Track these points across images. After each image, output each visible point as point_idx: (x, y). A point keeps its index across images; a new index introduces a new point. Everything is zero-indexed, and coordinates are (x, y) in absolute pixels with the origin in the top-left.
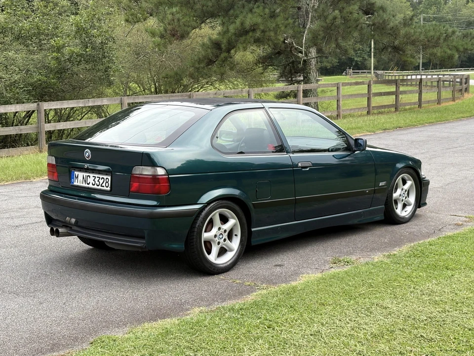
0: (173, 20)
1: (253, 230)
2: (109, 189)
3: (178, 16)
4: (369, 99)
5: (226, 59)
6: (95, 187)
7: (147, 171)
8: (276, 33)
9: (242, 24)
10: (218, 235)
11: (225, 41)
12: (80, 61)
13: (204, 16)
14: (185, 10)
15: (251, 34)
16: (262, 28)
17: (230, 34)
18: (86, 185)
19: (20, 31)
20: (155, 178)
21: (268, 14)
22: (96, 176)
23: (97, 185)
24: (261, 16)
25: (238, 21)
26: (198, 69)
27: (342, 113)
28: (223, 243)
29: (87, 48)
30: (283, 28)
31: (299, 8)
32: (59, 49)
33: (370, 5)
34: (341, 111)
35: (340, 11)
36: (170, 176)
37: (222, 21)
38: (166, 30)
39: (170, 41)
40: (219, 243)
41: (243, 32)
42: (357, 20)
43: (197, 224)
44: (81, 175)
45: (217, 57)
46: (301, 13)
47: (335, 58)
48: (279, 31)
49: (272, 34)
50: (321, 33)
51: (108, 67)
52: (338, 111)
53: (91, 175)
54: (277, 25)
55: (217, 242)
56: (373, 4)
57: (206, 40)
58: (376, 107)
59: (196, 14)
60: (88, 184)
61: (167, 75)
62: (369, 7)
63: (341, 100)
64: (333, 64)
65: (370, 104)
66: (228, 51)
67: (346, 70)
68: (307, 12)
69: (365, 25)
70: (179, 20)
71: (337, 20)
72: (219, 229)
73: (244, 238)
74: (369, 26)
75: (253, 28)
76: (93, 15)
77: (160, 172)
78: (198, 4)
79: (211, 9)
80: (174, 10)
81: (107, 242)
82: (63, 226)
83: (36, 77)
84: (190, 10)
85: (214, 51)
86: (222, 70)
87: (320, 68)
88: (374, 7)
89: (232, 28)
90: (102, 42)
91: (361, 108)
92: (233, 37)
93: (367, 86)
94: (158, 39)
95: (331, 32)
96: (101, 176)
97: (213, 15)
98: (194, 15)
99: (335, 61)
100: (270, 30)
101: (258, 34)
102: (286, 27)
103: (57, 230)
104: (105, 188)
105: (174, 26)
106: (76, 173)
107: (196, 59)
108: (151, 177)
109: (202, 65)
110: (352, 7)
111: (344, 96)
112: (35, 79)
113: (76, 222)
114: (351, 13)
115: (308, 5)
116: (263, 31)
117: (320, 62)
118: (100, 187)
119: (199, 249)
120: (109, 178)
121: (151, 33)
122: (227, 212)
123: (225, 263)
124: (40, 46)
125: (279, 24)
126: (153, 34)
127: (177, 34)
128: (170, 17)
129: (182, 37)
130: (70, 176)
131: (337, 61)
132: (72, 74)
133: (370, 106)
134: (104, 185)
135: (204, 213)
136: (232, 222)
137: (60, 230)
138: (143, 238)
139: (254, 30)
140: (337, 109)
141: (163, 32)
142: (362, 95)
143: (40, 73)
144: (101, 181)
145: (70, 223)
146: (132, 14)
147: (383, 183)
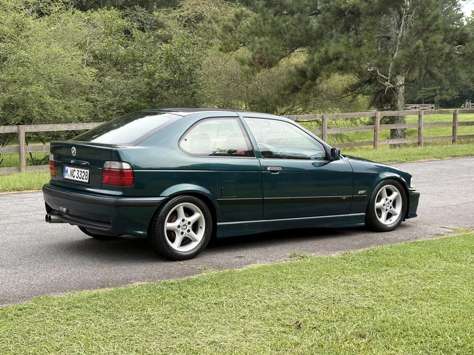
0: (261, 49)
1: (218, 224)
2: (87, 181)
3: (266, 45)
4: (454, 128)
5: (310, 86)
6: (78, 179)
7: (115, 165)
8: (359, 62)
9: (326, 52)
10: (181, 225)
11: (310, 69)
12: (170, 86)
13: (294, 45)
14: (275, 40)
15: (334, 62)
16: (345, 56)
17: (315, 63)
18: (73, 178)
19: (118, 58)
20: (122, 172)
21: (352, 43)
22: (80, 170)
23: (80, 178)
24: (346, 45)
25: (323, 50)
26: (283, 95)
27: (423, 141)
28: (187, 233)
29: (175, 74)
30: (366, 57)
31: (389, 38)
32: (151, 75)
33: (463, 35)
34: (422, 138)
35: (425, 41)
36: (134, 171)
37: (309, 50)
38: (254, 58)
39: (258, 69)
40: (182, 233)
41: (327, 60)
42: (440, 50)
43: (160, 214)
44: (69, 169)
45: (302, 84)
46: (391, 43)
47: (456, 91)
48: (362, 59)
49: (355, 62)
50: (403, 61)
51: (194, 92)
52: (419, 139)
53: (76, 169)
54: (361, 54)
55: (180, 232)
56: (467, 34)
57: (293, 69)
58: (462, 136)
59: (285, 44)
60: (74, 177)
61: (253, 101)
62: (463, 37)
63: (422, 127)
64: (453, 97)
65: (455, 133)
66: (314, 79)
67: (464, 103)
68: (396, 43)
69: (457, 55)
70: (266, 49)
71: (420, 49)
72: (183, 220)
73: (208, 230)
74: (460, 56)
75: (335, 57)
76: (183, 43)
77: (126, 166)
78: (288, 34)
79: (300, 39)
80: (262, 39)
81: (87, 227)
82: (58, 214)
83: (128, 100)
84: (281, 40)
85: (300, 78)
86: (306, 96)
87: (439, 101)
88: (467, 38)
89: (316, 56)
90: (189, 69)
91: (445, 137)
92: (318, 65)
93: (453, 115)
94: (247, 67)
95: (415, 61)
96: (83, 170)
97: (301, 45)
98: (283, 44)
99: (456, 93)
100: (353, 59)
101: (341, 62)
102: (370, 56)
103: (50, 216)
104: (85, 181)
105: (262, 54)
106: (67, 168)
107: (282, 86)
108: (119, 170)
109: (287, 92)
110: (437, 36)
111: (426, 124)
112: (127, 103)
113: (67, 211)
114: (435, 43)
115: (397, 35)
116: (346, 60)
117: (439, 94)
118: (81, 180)
119: (161, 237)
120: (88, 171)
121: (241, 61)
122: (193, 206)
123: (188, 251)
124: (135, 72)
125: (363, 52)
126: (242, 62)
127: (265, 62)
128: (258, 46)
129: (270, 65)
130: (63, 171)
131: (458, 94)
132: (162, 98)
133: (455, 135)
134: (84, 178)
135: (166, 205)
136: (197, 215)
137: (52, 217)
138: (109, 223)
139: (337, 59)
140: (419, 137)
141: (252, 61)
142: (447, 124)
143: (132, 97)
144: (83, 174)
145: (62, 212)
146: (225, 44)
147: (363, 192)
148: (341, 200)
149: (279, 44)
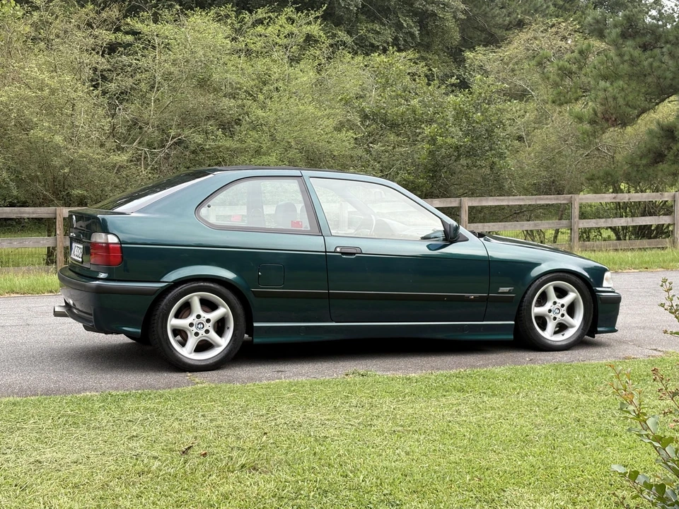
1: (255, 324)
2: (81, 260)
3: (615, 92)
7: (100, 238)
13: (663, 92)
20: (107, 247)
26: (638, 166)
28: (205, 334)
36: (122, 246)
38: (595, 113)
57: (653, 126)
59: (650, 90)
77: (112, 239)
84: (644, 85)
85: (664, 140)
86: (674, 167)
90: (487, 130)
98: (646, 91)
105: (607, 106)
107: (638, 153)
109: (644, 162)
120: (82, 247)
121: (576, 117)
122: (214, 297)
123: (205, 360)
126: (579, 119)
127: (612, 117)
129: (624, 123)
134: (80, 255)
141: (593, 116)
143: (408, 170)
144: (79, 252)
146: (559, 94)
147: (506, 289)
148: (468, 299)
149: (639, 91)
